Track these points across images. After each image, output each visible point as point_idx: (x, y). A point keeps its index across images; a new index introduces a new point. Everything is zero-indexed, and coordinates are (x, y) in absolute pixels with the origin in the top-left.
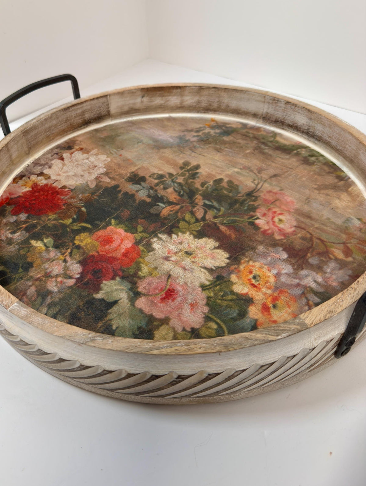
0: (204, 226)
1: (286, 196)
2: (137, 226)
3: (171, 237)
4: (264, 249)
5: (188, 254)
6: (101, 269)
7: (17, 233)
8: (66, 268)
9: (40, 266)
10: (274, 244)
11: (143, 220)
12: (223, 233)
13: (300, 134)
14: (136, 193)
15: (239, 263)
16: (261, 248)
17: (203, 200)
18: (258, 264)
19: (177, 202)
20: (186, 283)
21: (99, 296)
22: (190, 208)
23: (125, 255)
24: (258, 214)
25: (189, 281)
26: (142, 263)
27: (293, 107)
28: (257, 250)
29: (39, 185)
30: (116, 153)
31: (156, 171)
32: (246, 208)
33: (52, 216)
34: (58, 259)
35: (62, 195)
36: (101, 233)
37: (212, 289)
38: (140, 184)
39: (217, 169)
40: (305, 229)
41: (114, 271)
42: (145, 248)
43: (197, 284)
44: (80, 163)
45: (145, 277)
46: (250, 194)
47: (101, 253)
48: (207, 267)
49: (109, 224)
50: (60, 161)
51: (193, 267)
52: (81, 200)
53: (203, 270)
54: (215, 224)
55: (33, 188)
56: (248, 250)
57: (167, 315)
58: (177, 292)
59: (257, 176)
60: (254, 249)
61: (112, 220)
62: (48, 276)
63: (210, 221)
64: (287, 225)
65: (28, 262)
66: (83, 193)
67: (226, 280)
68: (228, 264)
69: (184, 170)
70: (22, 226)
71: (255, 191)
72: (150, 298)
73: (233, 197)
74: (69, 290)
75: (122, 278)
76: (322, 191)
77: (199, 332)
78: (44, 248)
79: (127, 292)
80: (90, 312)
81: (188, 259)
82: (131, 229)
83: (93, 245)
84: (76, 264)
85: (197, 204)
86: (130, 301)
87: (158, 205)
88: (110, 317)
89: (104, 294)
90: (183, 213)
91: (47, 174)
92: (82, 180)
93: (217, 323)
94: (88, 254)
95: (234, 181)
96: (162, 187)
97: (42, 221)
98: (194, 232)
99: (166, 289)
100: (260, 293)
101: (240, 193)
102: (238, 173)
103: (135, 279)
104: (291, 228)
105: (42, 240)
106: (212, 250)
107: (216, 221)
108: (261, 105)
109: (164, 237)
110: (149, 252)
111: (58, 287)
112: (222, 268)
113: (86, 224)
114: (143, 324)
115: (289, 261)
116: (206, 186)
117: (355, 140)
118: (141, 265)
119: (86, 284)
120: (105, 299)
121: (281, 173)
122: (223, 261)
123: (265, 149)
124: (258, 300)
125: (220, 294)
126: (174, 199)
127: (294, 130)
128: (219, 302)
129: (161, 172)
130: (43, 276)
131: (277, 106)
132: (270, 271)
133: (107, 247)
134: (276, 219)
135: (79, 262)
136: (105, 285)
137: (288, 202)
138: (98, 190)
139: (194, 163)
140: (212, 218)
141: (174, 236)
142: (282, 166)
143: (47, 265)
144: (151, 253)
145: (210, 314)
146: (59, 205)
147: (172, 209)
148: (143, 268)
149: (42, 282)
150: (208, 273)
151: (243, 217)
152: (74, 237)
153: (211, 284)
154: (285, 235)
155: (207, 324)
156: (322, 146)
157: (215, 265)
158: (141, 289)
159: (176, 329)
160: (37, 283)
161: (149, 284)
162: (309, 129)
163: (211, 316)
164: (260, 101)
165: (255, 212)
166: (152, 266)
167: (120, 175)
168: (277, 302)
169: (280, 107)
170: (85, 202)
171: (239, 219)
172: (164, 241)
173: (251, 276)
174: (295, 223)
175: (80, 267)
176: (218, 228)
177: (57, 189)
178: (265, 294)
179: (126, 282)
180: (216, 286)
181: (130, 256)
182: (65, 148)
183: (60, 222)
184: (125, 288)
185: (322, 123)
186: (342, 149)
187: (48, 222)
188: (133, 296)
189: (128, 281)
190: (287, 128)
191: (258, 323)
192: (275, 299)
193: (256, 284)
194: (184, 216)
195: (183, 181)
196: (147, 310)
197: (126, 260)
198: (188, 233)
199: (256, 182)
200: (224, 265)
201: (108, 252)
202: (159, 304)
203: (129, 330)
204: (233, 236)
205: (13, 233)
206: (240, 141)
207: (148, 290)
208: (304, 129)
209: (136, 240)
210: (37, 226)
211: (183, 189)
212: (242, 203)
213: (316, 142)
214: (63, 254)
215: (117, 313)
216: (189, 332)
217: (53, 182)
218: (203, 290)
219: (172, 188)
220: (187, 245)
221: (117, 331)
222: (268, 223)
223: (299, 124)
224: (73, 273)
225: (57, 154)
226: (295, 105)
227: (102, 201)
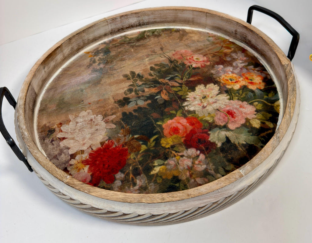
0: (187, 86)
1: (180, 51)
2: (170, 113)
3: (187, 101)
4: (214, 71)
5: (204, 97)
6: (199, 139)
7: (136, 182)
8: (189, 157)
9: (180, 171)
10: (213, 67)
11: (167, 109)
12: (195, 80)
13: (135, 28)
14: (138, 106)
15: (220, 82)
16: (212, 71)
17: (164, 79)
18: (223, 76)
19: (159, 90)
20: (225, 105)
21: (219, 145)
22: (168, 86)
23: (192, 124)
24: (189, 64)
25: (224, 103)
26: (203, 118)
27: (126, 17)
28: (214, 73)
29: (87, 159)
30: (85, 105)
31: (122, 91)
32: (181, 67)
33: (132, 156)
34: (178, 160)
35: (111, 146)
36: (166, 132)
37: (233, 97)
38: (130, 102)
39: (141, 66)
40: (208, 54)
41: (203, 133)
42: (191, 114)
43: (228, 101)
44: (79, 128)
45: (213, 120)
46: (171, 62)
47: (185, 136)
48: (218, 93)
49: (160, 126)
50: (64, 141)
51: (215, 98)
52: (125, 136)
53: (219, 96)
54: (186, 81)
55: (87, 164)
56: (212, 76)
57: (244, 118)
58: (230, 110)
59: (157, 54)
60: (212, 74)
61: (157, 123)
62: (190, 169)
63: (184, 82)
64: (201, 58)
65: (172, 179)
66: (118, 133)
67: (229, 90)
68: (218, 86)
69: (131, 79)
70: (131, 177)
71: (170, 59)
72: (230, 122)
73: (170, 68)
74: (208, 159)
75: (210, 130)
76: (184, 39)
77: (258, 110)
78: (162, 167)
79: (222, 131)
80: (230, 152)
81: (208, 99)
82: (172, 116)
83: (175, 138)
84: (188, 151)
85: (167, 83)
86: (229, 131)
87: (157, 99)
88: (236, 143)
89: (218, 142)
90: (171, 90)
91: (76, 152)
92: (102, 131)
93: (255, 101)
94: (182, 143)
95: (156, 63)
96: (140, 92)
97: (133, 163)
98: (189, 91)
99: (226, 114)
100: (242, 82)
101: (167, 64)
102: (150, 60)
103: (213, 124)
104: (204, 58)
105: (154, 166)
106: (206, 88)
107: (185, 79)
108: (107, 27)
109: (185, 104)
110: (195, 113)
111: (203, 165)
112: (220, 88)
113: (153, 138)
114: (247, 130)
115: (225, 66)
116: (153, 74)
117: (172, 11)
118: (204, 119)
119: (207, 149)
120: (223, 142)
121: (161, 46)
122: (216, 87)
123: (135, 44)
124: (246, 84)
125: (237, 95)
126: (156, 90)
127: (131, 28)
128: (242, 97)
129: (126, 89)
130: (190, 171)
131: (116, 22)
132: (229, 74)
133: (180, 132)
134: (196, 60)
135: (187, 149)
136: (212, 139)
137: (185, 52)
138: (121, 124)
139: (128, 73)
140: (181, 81)
141: (187, 99)
142: (155, 44)
143: (181, 168)
144: (197, 113)
145: (249, 102)
146: (122, 150)
147: (165, 94)
148: (207, 119)
149: (194, 173)
150: (222, 95)
151: (188, 70)
152: (162, 147)
153: (230, 96)
154: (208, 61)
155: (255, 105)
156: (151, 26)
157: (218, 90)
158: (222, 124)
159: (254, 117)
160: (194, 176)
161: (220, 120)
162: (139, 22)
163: (250, 102)
164: (105, 25)
165: (186, 65)
166: (206, 115)
167: (112, 109)
168: (249, 78)
169: (118, 21)
170: (129, 134)
171: (188, 71)
172: (190, 104)
173: (230, 81)
174: (202, 56)
175: (191, 149)
176: (192, 81)
177: (101, 148)
178: (242, 80)
179: (214, 129)
180: (232, 95)
181: (195, 123)
182: (48, 134)
183: (142, 152)
184: (218, 131)
185: (147, 14)
186: (165, 20)
187: (137, 160)
188: (225, 129)
189: (213, 128)
190: (126, 30)
191: (259, 88)
192: (247, 78)
193: (235, 81)
194: (173, 90)
195: (141, 82)
196: (237, 126)
197: (196, 125)
198: (188, 93)
199: (162, 56)
200: (219, 87)
201: (186, 132)
202: (235, 119)
203: (249, 136)
204: (200, 77)
205: (135, 184)
206: (119, 50)
207: (224, 121)
208: (137, 24)
209: (182, 116)
210: (137, 168)
211: (149, 84)
212: (177, 67)
213: (147, 26)
214: (175, 156)
215: (235, 139)
216: (257, 113)
217: (91, 149)
218: (232, 100)
219: (145, 88)
220: (197, 96)
221: (247, 142)
222: (196, 63)
223: (133, 23)
224: (195, 154)
225: (52, 141)
226: (126, 15)
227: (134, 124)
